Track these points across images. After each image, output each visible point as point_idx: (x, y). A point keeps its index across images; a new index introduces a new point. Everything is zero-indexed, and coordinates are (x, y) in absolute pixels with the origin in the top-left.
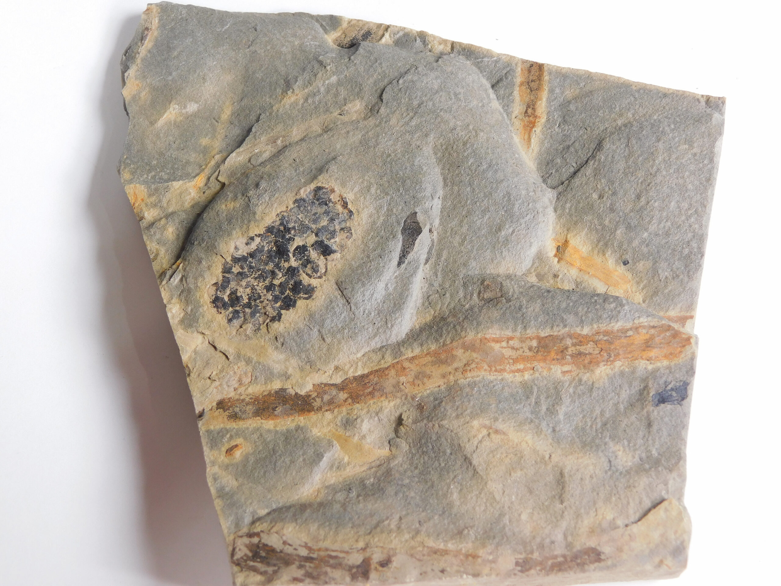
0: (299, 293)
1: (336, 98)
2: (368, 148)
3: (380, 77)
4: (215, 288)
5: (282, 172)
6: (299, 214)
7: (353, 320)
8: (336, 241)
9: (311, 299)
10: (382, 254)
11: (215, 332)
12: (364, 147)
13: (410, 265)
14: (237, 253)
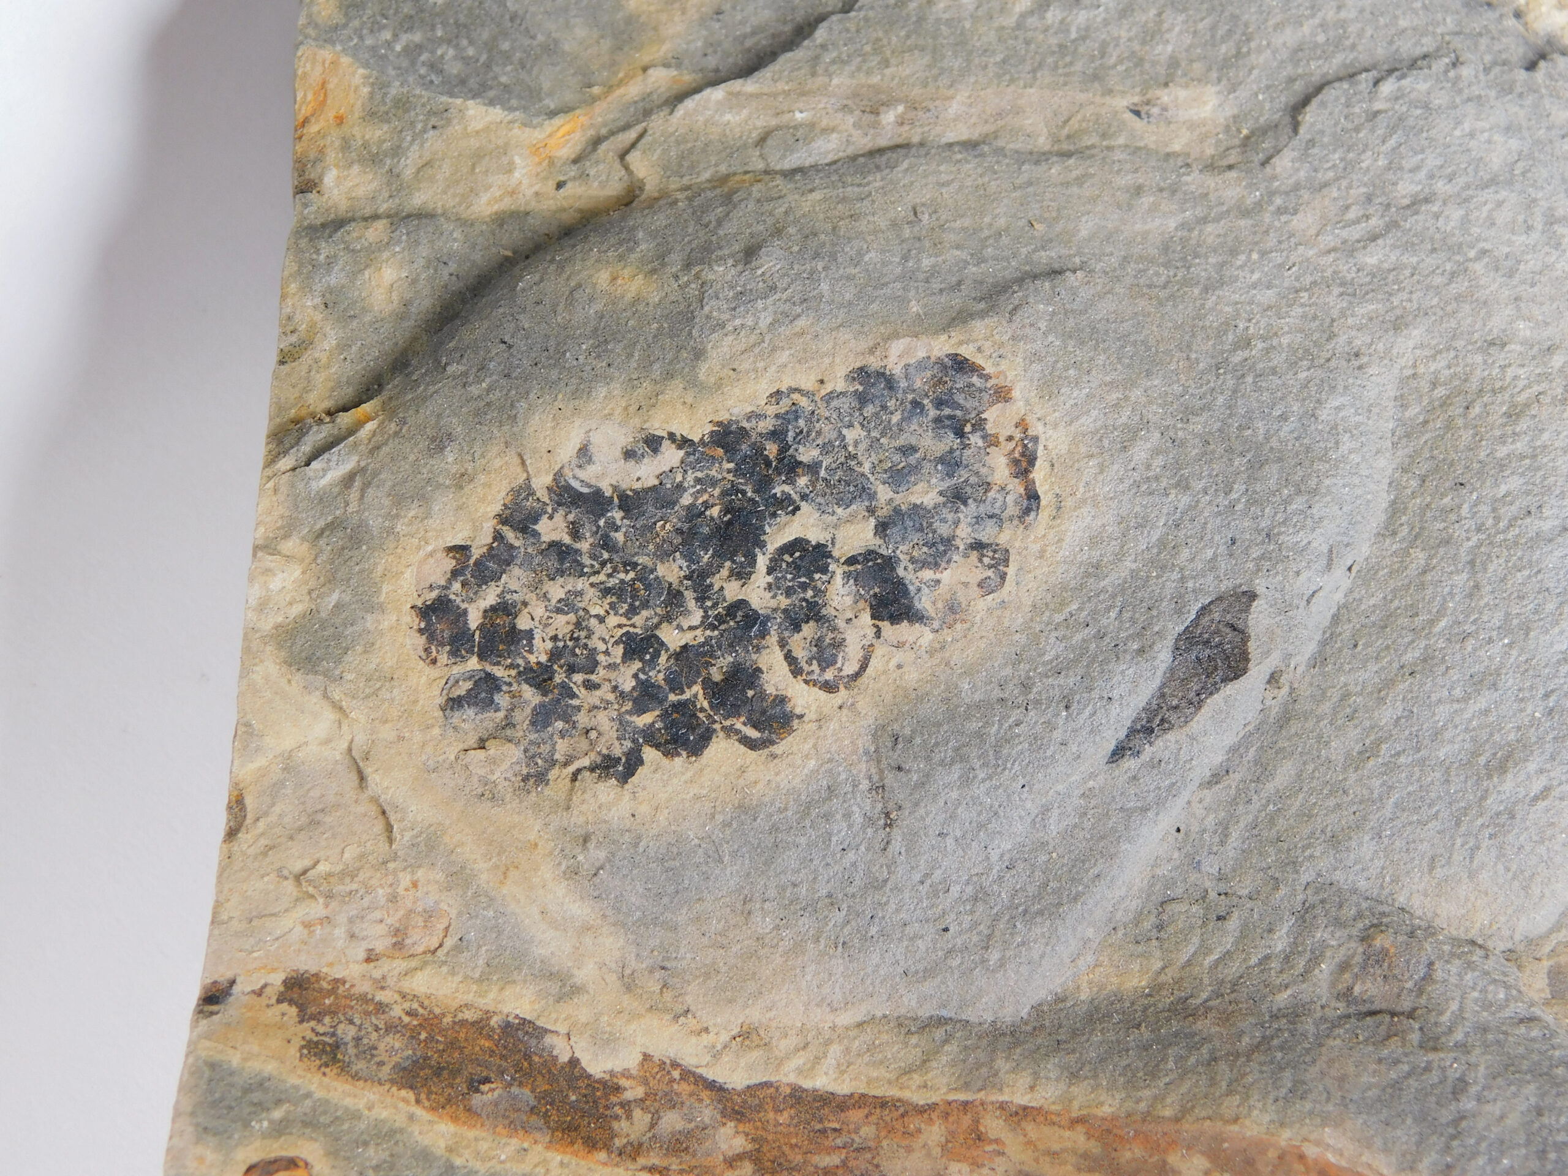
0: (734, 712)
1: (1144, 43)
2: (1186, 282)
3: (1321, 38)
4: (450, 564)
5: (856, 243)
6: (850, 425)
7: (879, 885)
8: (938, 582)
9: (766, 751)
10: (1077, 697)
11: (386, 721)
12: (1171, 273)
13: (1155, 771)
14: (578, 472)
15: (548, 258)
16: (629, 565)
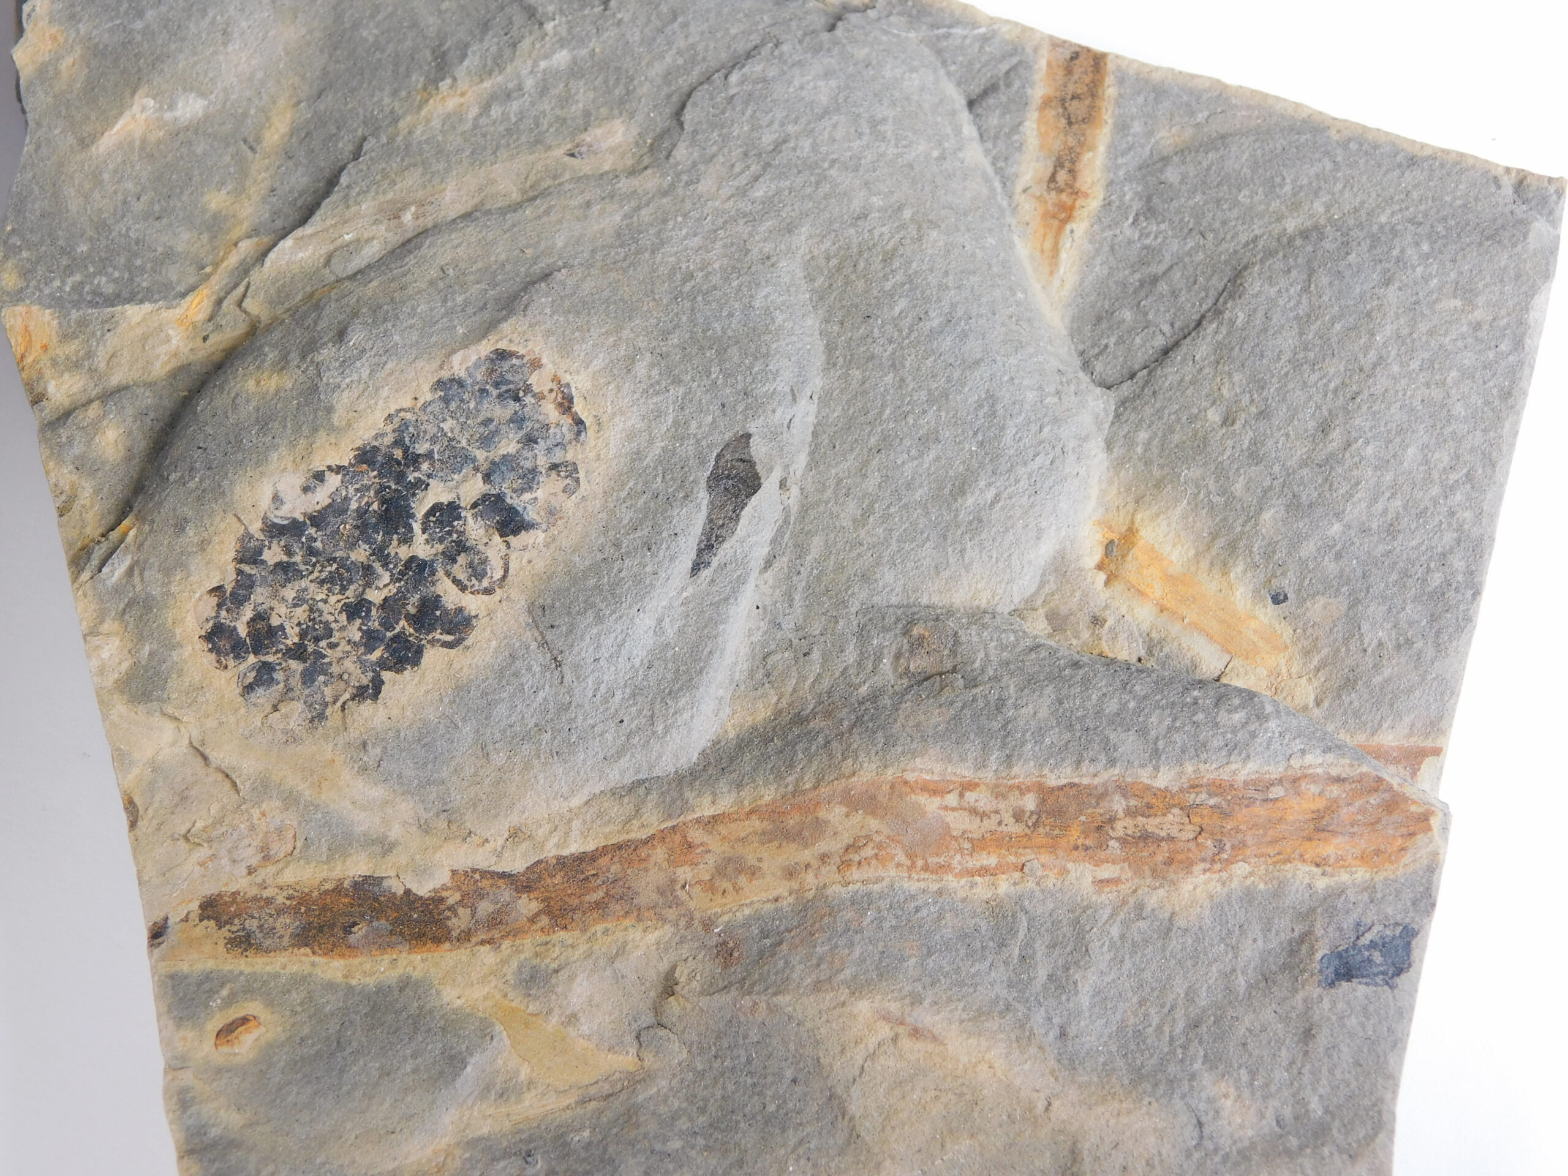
0: (431, 629)
1: (562, 108)
2: (638, 252)
3: (680, 61)
4: (214, 601)
5: (409, 304)
6: (444, 420)
7: (565, 708)
8: (536, 499)
9: (461, 646)
10: (653, 541)
11: (208, 716)
12: (627, 250)
13: (725, 572)
14: (277, 513)
15: (212, 386)
16: (332, 560)
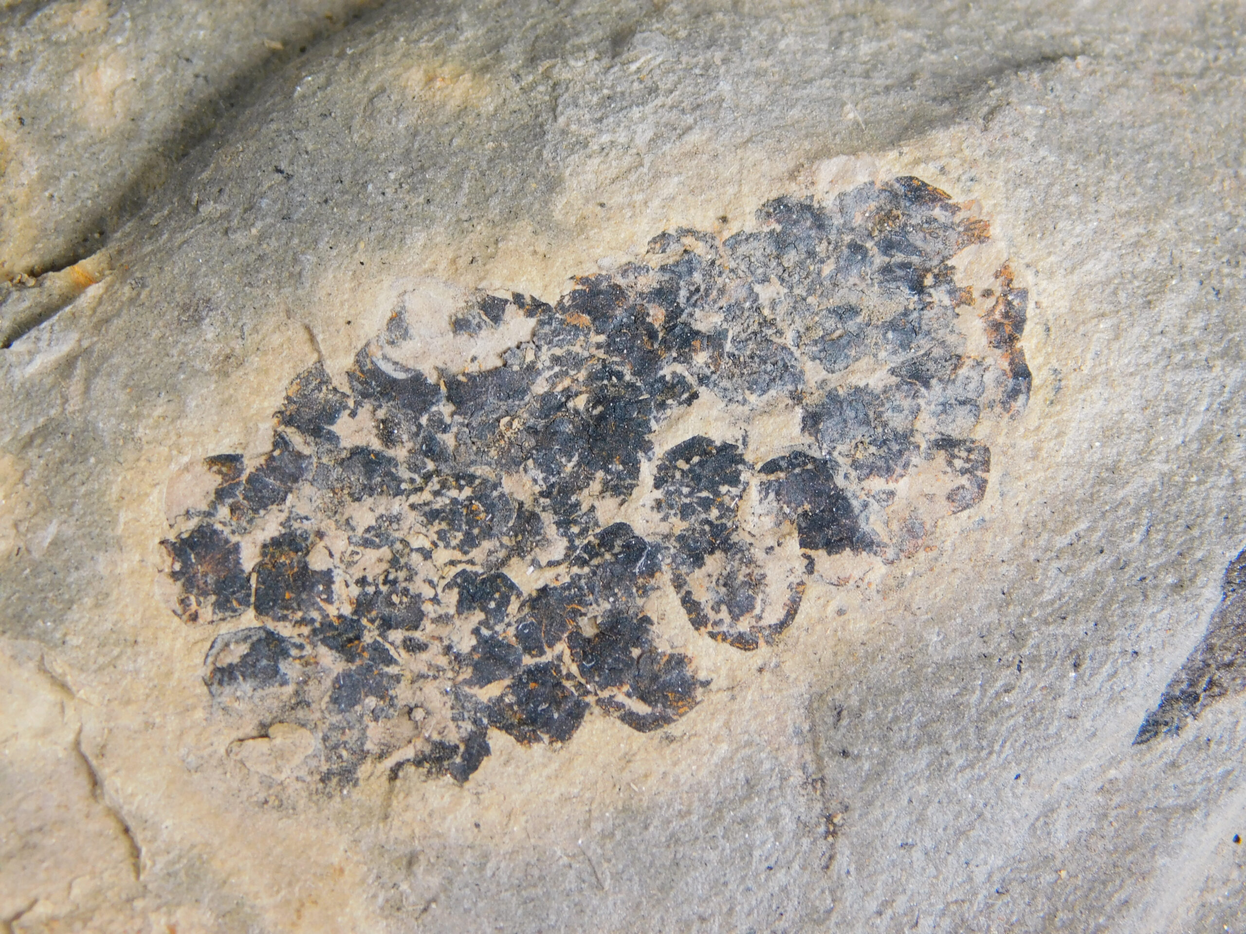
0: (614, 678)
2: (1231, 69)
4: (213, 481)
5: (766, 24)
6: (765, 280)
8: (892, 494)
9: (659, 733)
10: (1089, 652)
11: (129, 702)
12: (1211, 56)
13: (1203, 755)
14: (389, 351)
15: (336, 51)
16: (464, 478)
